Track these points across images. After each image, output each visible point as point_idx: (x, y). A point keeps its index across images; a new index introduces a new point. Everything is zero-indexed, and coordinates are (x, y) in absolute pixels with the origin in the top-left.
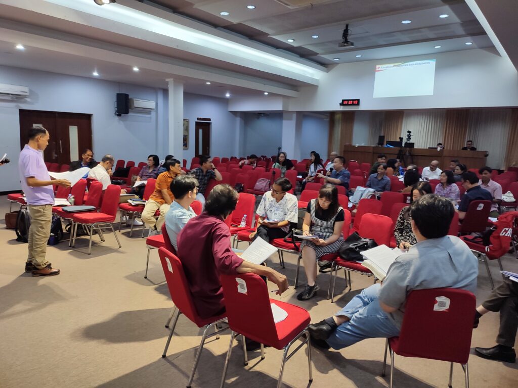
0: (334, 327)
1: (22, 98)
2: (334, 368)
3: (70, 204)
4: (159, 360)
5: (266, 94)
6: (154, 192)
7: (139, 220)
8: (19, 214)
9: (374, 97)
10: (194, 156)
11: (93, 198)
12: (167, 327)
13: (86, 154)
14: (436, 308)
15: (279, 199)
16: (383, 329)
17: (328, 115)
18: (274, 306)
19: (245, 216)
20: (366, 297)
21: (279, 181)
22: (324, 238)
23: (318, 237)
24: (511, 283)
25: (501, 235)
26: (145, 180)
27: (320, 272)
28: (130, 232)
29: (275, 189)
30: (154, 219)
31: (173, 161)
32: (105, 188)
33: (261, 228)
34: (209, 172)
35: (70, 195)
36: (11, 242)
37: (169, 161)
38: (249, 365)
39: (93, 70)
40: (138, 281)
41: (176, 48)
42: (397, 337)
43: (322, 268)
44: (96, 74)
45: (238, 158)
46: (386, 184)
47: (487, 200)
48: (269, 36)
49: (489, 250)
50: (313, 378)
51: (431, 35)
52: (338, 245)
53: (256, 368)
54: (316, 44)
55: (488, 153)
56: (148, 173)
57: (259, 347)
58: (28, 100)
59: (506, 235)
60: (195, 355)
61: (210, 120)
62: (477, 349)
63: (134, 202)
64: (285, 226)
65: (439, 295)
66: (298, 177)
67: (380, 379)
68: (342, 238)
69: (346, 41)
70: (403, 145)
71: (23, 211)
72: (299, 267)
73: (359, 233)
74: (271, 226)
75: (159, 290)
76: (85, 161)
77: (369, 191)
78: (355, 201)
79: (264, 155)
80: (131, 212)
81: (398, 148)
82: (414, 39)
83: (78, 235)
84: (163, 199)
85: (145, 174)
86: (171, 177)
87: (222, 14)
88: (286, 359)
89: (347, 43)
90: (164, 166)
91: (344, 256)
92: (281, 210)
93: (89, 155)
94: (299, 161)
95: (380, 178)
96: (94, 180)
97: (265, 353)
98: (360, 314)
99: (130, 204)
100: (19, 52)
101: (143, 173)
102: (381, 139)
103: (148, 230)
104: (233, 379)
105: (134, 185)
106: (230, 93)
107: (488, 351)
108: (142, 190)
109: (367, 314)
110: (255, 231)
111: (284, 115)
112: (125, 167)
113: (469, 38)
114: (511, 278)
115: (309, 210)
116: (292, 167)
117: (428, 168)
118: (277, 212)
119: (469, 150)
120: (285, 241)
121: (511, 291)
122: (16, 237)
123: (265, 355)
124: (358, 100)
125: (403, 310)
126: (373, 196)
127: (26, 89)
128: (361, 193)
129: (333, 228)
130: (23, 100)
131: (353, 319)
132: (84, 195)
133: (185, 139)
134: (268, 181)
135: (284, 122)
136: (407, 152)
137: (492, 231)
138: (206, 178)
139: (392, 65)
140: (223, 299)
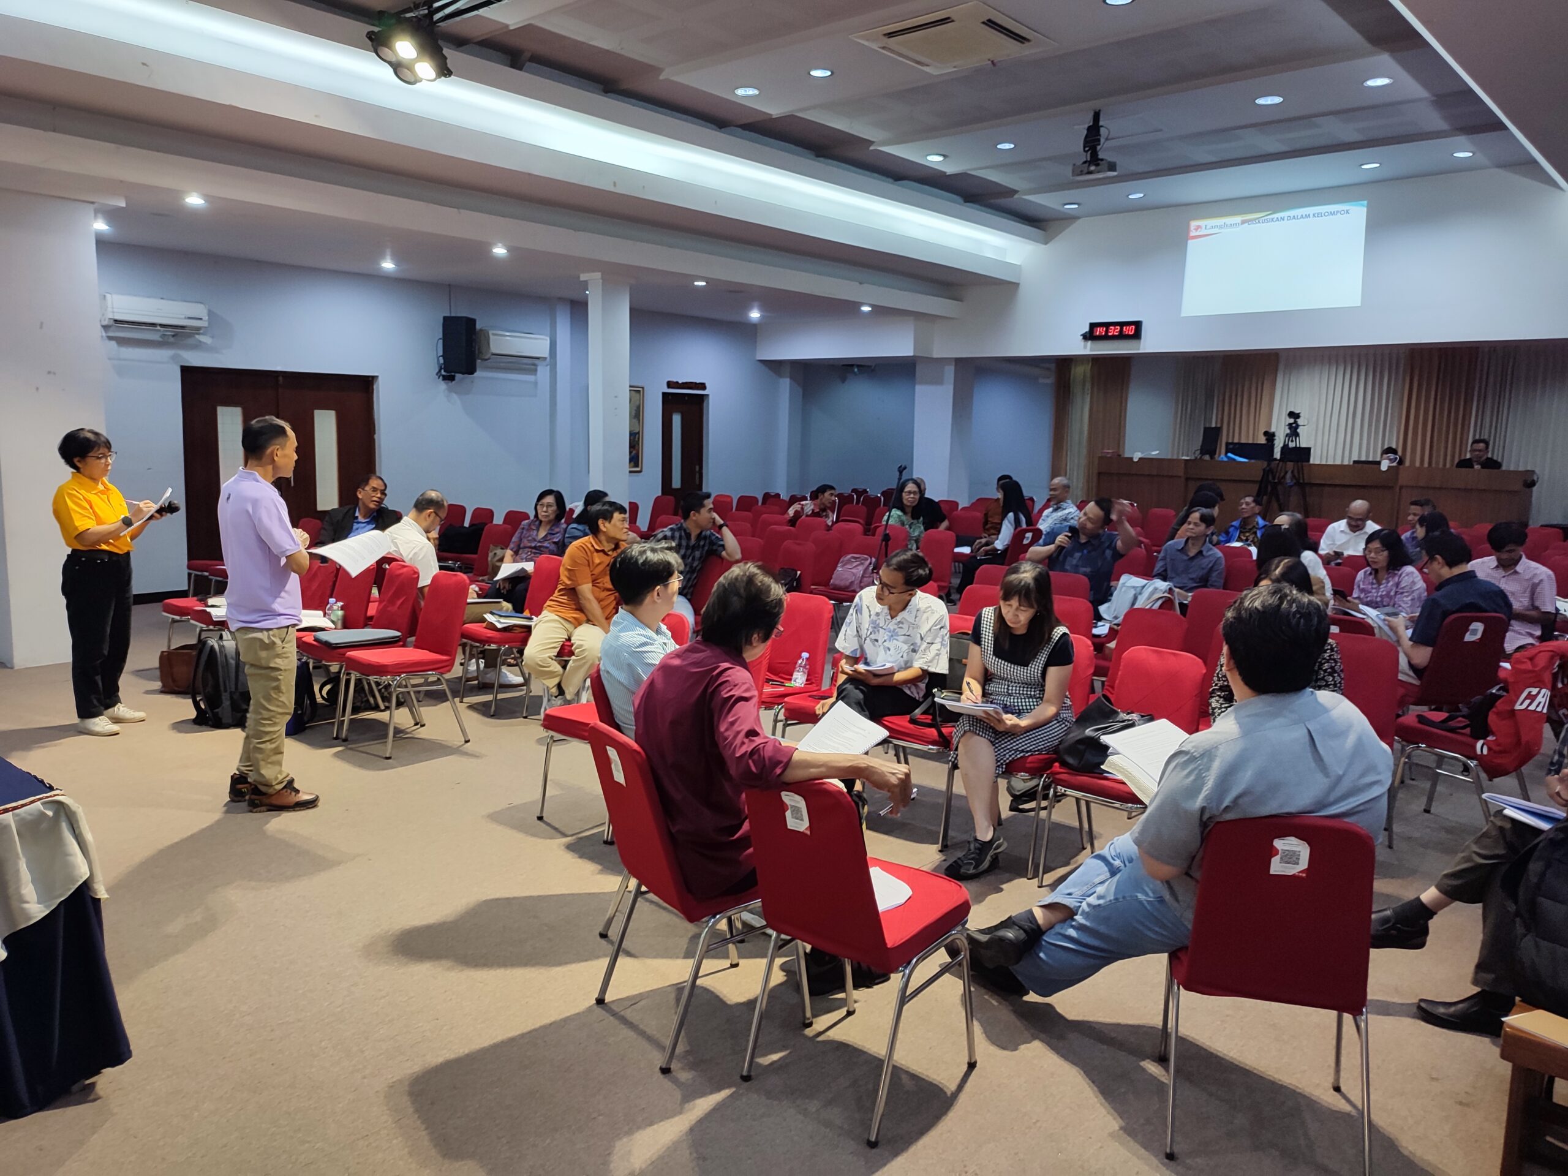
0: (1033, 934)
1: (190, 336)
2: (1034, 1038)
3: (333, 626)
4: (589, 1010)
5: (866, 309)
6: (556, 593)
7: (511, 672)
8: (200, 652)
9: (1183, 314)
10: (659, 493)
11: (393, 609)
12: (603, 936)
13: (367, 488)
14: (1277, 867)
15: (895, 611)
16: (1150, 929)
17: (1053, 366)
18: (878, 877)
19: (805, 655)
20: (1119, 856)
21: (895, 561)
22: (1019, 713)
23: (1000, 710)
24: (1508, 826)
25: (1518, 707)
26: (527, 560)
27: (1011, 809)
28: (491, 702)
29: (884, 579)
30: (557, 667)
31: (606, 507)
32: (425, 581)
33: (848, 686)
34: (705, 538)
35: (332, 600)
36: (180, 726)
37: (597, 507)
38: (814, 1026)
39: (382, 256)
40: (520, 826)
41: (612, 189)
42: (1187, 948)
43: (1018, 799)
44: (388, 265)
45: (784, 496)
46: (1211, 570)
47: (1496, 612)
48: (872, 148)
49: (1485, 752)
50: (979, 1058)
51: (1348, 132)
52: (1056, 731)
53: (834, 1034)
54: (1010, 165)
55: (1535, 478)
56: (534, 540)
57: (842, 988)
58: (202, 338)
59: (1532, 708)
60: (678, 1000)
61: (702, 386)
62: (1423, 1005)
63: (502, 620)
64: (914, 681)
65: (1283, 835)
66: (957, 550)
67: (1152, 1068)
68: (1066, 714)
69: (1094, 159)
70: (1277, 454)
71: (213, 642)
72: (949, 795)
73: (1112, 700)
74: (876, 681)
75: (581, 847)
76: (366, 507)
77: (1156, 589)
78: (1116, 618)
79: (860, 487)
80: (493, 646)
81: (1261, 465)
82: (1298, 146)
83: (355, 710)
84: (580, 612)
85: (525, 543)
86: (603, 551)
87: (740, 92)
88: (904, 999)
89: (1097, 165)
90: (581, 519)
91: (1070, 760)
92: (902, 638)
93: (375, 489)
94: (963, 503)
95: (1192, 552)
96: (395, 560)
97: (856, 1002)
98: (1099, 898)
99: (492, 627)
100: (194, 213)
101: (521, 540)
102: (1211, 437)
103: (541, 698)
104: (775, 1057)
105: (496, 574)
106: (762, 309)
107: (1452, 1009)
108: (521, 587)
109: (1115, 894)
110: (831, 697)
111: (919, 368)
112: (467, 524)
113: (1462, 139)
114: (1509, 812)
115: (977, 638)
116: (942, 521)
117: (1342, 524)
118: (892, 645)
119: (1477, 467)
120: (913, 721)
121: (1509, 846)
122: (193, 714)
123: (856, 1005)
124: (1138, 325)
125: (1197, 875)
126: (1167, 603)
127: (200, 310)
128: (1132, 592)
129: (1041, 687)
130: (190, 341)
131: (1083, 911)
132: (369, 601)
133: (635, 442)
134: (869, 561)
135: (919, 389)
136: (1289, 475)
137: (1497, 697)
138: (697, 554)
139: (1238, 219)
140: (751, 850)
